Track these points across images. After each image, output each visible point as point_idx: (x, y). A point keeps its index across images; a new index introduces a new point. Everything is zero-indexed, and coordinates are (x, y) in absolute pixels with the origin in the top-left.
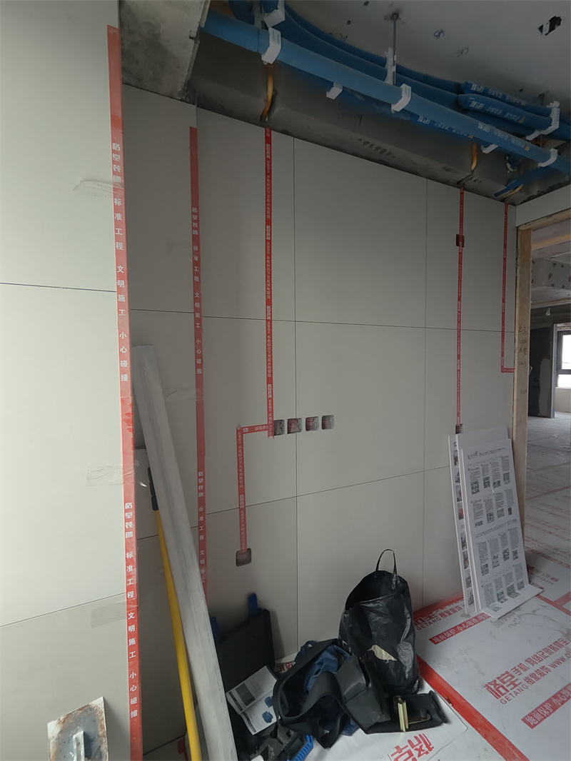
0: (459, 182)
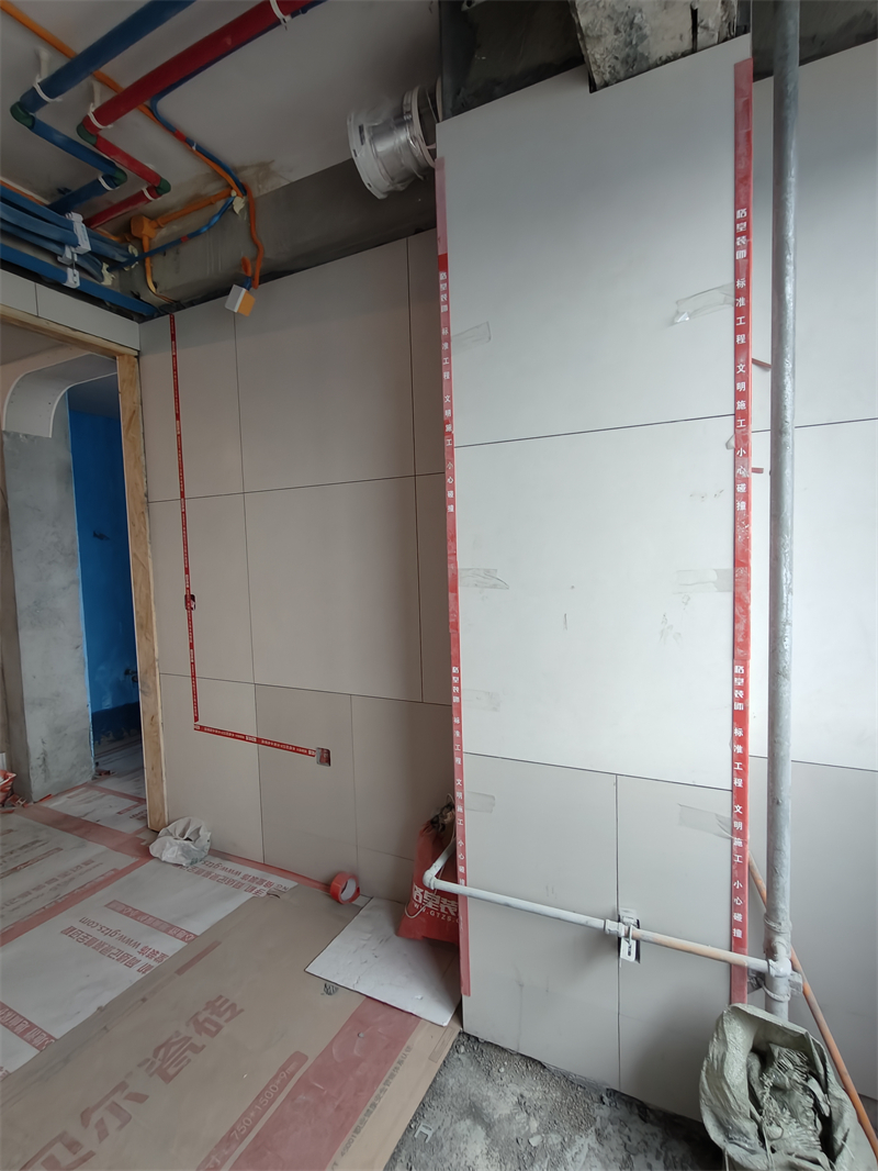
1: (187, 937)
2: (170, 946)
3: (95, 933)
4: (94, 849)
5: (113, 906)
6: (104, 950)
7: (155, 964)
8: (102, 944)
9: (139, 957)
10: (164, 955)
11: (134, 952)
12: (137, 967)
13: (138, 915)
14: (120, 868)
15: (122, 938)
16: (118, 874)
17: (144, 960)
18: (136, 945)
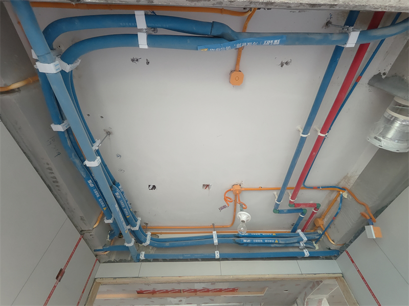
0: (82, 231)
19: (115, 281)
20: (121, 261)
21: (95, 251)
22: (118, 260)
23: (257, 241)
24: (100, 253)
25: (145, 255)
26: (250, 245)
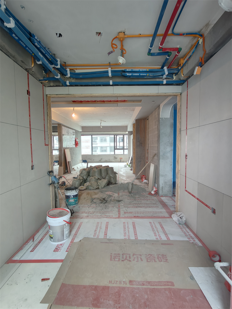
0: (26, 69)
1: (168, 238)
2: (164, 238)
3: (154, 226)
4: (164, 210)
5: (160, 223)
6: (153, 230)
7: (159, 239)
8: (153, 229)
9: (157, 235)
10: (161, 239)
11: (157, 234)
12: (156, 237)
13: (162, 228)
14: (165, 216)
15: (157, 230)
16: (164, 217)
17: (158, 237)
18: (158, 233)
19: (57, 96)
20: (57, 86)
21: (40, 80)
22: (55, 85)
23: (135, 74)
24: (43, 82)
25: (69, 83)
26: (131, 77)
